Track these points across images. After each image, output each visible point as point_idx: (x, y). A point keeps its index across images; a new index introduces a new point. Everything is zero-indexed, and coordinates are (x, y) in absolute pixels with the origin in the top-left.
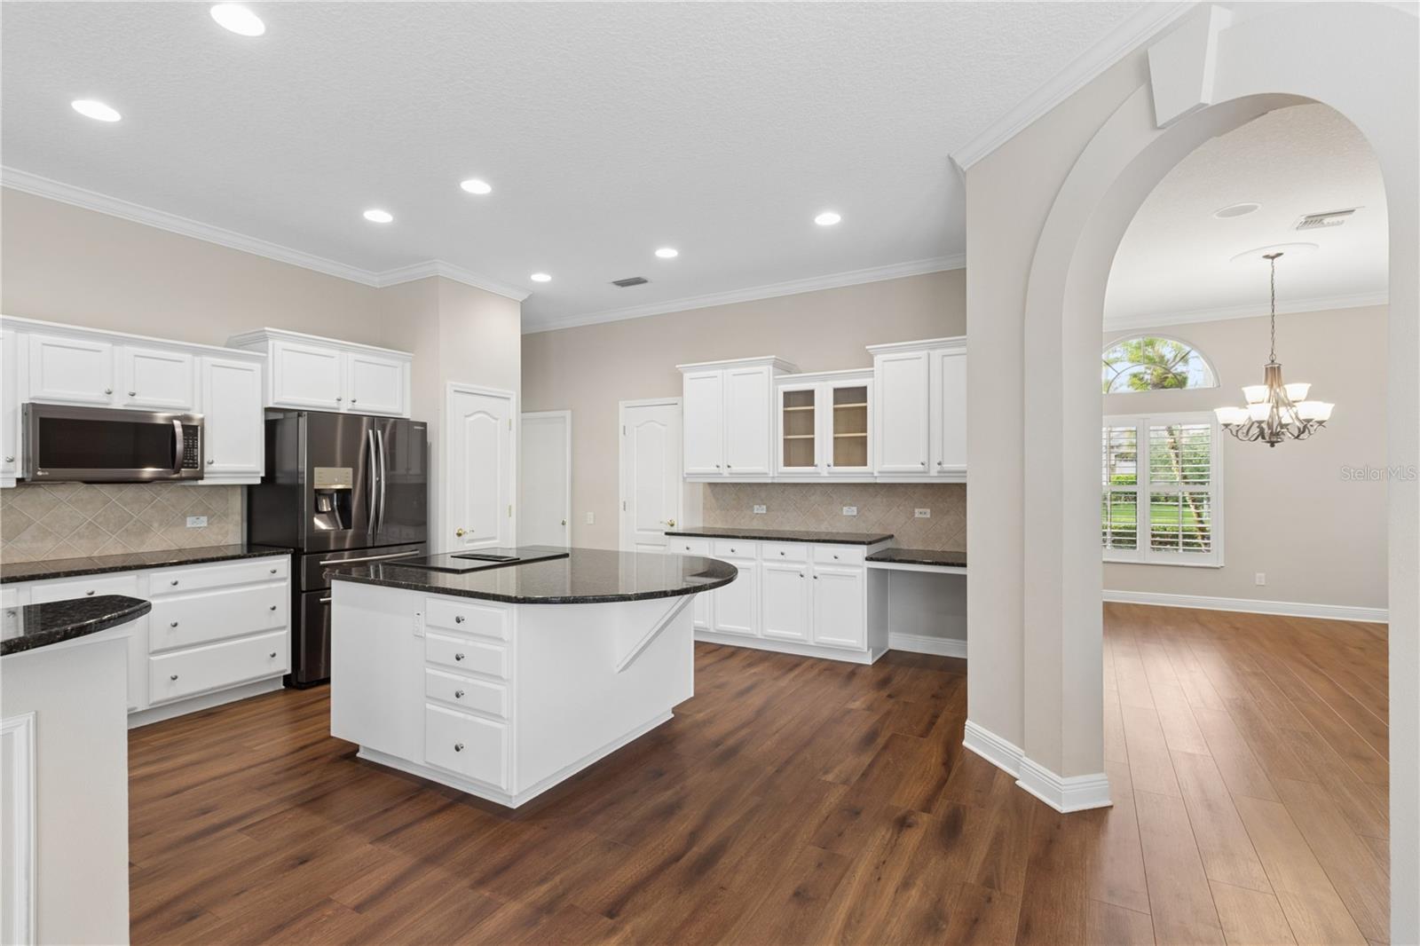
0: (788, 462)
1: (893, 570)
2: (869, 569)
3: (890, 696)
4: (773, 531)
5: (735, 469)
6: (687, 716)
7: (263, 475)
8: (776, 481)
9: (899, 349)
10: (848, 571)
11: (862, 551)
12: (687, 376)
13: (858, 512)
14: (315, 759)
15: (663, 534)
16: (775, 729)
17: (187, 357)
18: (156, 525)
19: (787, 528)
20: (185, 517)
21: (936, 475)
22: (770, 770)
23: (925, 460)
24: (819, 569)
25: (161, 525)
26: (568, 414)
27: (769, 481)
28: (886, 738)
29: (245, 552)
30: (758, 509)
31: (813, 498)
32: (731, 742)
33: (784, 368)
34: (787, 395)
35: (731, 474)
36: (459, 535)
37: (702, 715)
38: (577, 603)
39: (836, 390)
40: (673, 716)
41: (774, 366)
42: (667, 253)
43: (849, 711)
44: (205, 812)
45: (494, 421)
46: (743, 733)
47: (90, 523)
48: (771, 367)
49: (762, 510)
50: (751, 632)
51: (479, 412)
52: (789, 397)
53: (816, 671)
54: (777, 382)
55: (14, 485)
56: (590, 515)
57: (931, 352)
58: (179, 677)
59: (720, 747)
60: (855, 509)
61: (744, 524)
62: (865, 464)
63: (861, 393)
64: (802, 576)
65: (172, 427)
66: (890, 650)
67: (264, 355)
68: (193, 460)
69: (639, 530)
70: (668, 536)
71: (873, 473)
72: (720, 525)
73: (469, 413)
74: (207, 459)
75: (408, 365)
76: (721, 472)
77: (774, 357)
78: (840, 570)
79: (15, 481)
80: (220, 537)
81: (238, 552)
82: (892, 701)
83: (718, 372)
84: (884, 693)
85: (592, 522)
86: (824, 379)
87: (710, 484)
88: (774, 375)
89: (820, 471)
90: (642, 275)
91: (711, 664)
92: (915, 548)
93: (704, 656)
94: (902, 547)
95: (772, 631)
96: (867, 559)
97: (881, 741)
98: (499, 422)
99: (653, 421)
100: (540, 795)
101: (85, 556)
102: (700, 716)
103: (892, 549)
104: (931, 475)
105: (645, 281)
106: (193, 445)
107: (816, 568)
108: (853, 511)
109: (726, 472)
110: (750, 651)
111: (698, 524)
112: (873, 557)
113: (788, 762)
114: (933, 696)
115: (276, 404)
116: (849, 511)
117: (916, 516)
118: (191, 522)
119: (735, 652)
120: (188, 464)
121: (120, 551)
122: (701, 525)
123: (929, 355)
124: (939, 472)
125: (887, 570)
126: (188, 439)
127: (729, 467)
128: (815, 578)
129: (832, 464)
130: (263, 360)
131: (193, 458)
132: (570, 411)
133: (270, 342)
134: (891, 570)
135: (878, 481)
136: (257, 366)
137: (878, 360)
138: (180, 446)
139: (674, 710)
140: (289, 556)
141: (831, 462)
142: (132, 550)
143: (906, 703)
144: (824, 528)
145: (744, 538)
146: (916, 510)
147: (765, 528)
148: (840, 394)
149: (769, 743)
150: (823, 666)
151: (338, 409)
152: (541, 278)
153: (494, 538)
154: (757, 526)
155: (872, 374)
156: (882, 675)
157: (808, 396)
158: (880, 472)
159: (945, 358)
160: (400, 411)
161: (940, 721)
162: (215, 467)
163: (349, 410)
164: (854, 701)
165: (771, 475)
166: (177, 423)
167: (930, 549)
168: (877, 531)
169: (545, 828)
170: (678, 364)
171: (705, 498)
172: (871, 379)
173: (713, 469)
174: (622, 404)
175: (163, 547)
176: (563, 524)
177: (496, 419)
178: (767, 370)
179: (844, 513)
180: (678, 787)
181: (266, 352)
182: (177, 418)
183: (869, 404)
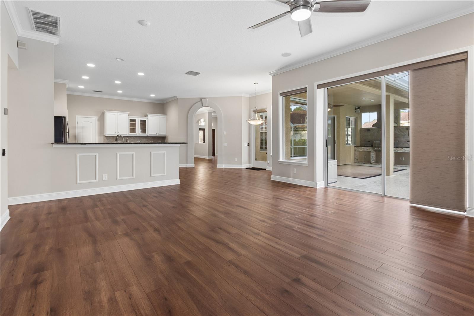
0: (131, 132)
9: (152, 115)
12: (107, 113)
23: (157, 133)
33: (130, 114)
34: (130, 120)
57: (157, 116)
71: (147, 135)
77: (128, 112)
83: (115, 114)
86: (138, 118)
88: (128, 116)
89: (137, 134)
124: (159, 135)
127: (118, 133)
129: (140, 133)
137: (149, 116)
148: (141, 121)
157: (135, 121)
165: (128, 135)
172: (147, 119)
173: (114, 133)
174: (76, 116)
178: (126, 114)
183: (146, 123)
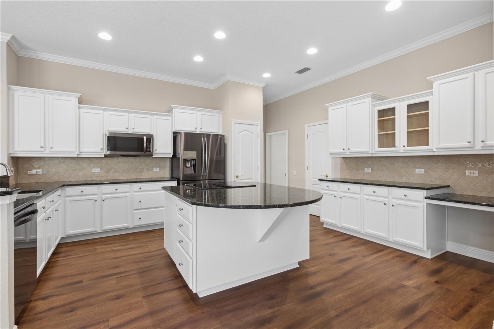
0: (381, 145)
1: (450, 206)
2: (427, 204)
3: (437, 282)
4: (375, 181)
5: (352, 150)
6: (306, 268)
7: (172, 154)
8: (374, 155)
9: (450, 75)
10: (413, 204)
11: (424, 193)
12: (330, 109)
13: (425, 172)
14: (159, 255)
15: (318, 180)
16: (349, 287)
17: (149, 116)
18: (145, 170)
19: (382, 179)
20: (153, 168)
21: (481, 149)
22: (333, 313)
23: (471, 140)
24: (395, 202)
25: (146, 170)
26: (287, 131)
27: (370, 155)
28: (423, 313)
29: (171, 179)
30: (367, 170)
31: (397, 164)
32: (319, 289)
33: (377, 98)
34: (379, 111)
35: (350, 153)
36: (237, 177)
37: (313, 268)
38: (214, 207)
39: (408, 105)
40: (299, 266)
41: (372, 98)
42: (312, 51)
43: (403, 286)
44: (116, 267)
45: (252, 134)
46: (329, 285)
47: (127, 168)
48: (370, 99)
49: (369, 170)
50: (358, 230)
51: (244, 131)
52: (382, 113)
53: (391, 256)
54: (374, 106)
55: (103, 156)
56: (295, 172)
57: (476, 73)
58: (141, 219)
59: (312, 290)
60: (423, 170)
61: (360, 177)
62: (428, 145)
63: (425, 105)
64: (385, 204)
65: (143, 139)
66: (447, 252)
67: (172, 114)
68: (150, 149)
69: (313, 178)
70: (320, 181)
71: (432, 150)
72: (348, 177)
73: (241, 131)
74: (155, 149)
75: (221, 115)
76: (346, 152)
77: (371, 93)
78: (408, 203)
79: (104, 155)
80: (163, 175)
81: (169, 179)
82: (438, 285)
83: (344, 105)
84: (433, 279)
85: (295, 175)
86: (401, 100)
87: (343, 158)
88: (372, 102)
89: (398, 150)
90: (308, 67)
91: (332, 243)
92: (466, 194)
93: (332, 238)
94: (456, 193)
95: (369, 231)
96: (426, 198)
97: (419, 313)
98: (253, 134)
99: (320, 132)
100: (214, 293)
101: (126, 178)
102: (312, 269)
103: (449, 194)
104: (476, 149)
105: (309, 69)
106: (150, 144)
107: (394, 201)
108: (423, 171)
109: (348, 152)
110: (357, 239)
111: (338, 177)
112: (431, 197)
113: (346, 311)
114: (473, 290)
115: (175, 130)
116: (420, 171)
117: (467, 174)
118: (155, 169)
119: (351, 237)
120: (148, 150)
121: (135, 178)
122: (340, 177)
123: (474, 74)
124: (482, 147)
125: (446, 206)
126: (148, 142)
127: (349, 149)
128: (393, 206)
129: (406, 146)
130: (172, 116)
131: (150, 148)
132: (287, 130)
133: (174, 110)
134: (448, 206)
135: (436, 154)
136: (170, 118)
137: (436, 85)
138: (145, 145)
139: (300, 263)
140: (177, 181)
141: (406, 145)
142: (139, 177)
143: (448, 290)
144: (404, 180)
145: (354, 183)
146: (467, 171)
147: (371, 179)
149: (341, 295)
150: (398, 253)
151: (196, 132)
152: (267, 75)
153: (251, 179)
154: (367, 178)
155: (432, 93)
156: (436, 266)
158: (437, 149)
159: (487, 74)
160: (218, 132)
161: (474, 311)
162: (157, 151)
163: (200, 132)
164: (409, 280)
165: (371, 153)
166: (145, 138)
167: (478, 195)
168: (439, 183)
169: (203, 313)
170: (325, 104)
171: (341, 165)
172: (431, 97)
173: (342, 151)
174: (306, 126)
175: (147, 177)
176: (286, 175)
177: (252, 133)
178: (368, 100)
179: (416, 173)
180: (276, 309)
181: (173, 113)
182: (145, 135)
183: (430, 111)
